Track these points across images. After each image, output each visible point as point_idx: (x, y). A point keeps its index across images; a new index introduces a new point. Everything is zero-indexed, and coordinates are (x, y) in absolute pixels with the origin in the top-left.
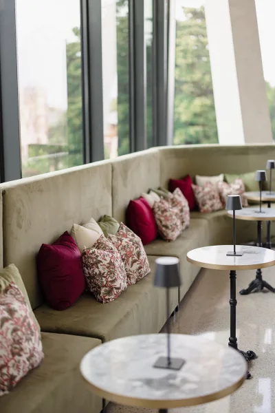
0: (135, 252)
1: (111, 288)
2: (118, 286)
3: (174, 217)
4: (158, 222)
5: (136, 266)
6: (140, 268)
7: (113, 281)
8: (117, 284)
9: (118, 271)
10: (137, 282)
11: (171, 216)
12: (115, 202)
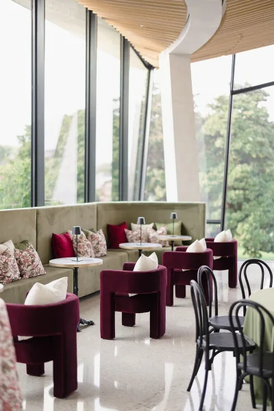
0: (30, 259)
1: (5, 277)
2: (9, 275)
3: (86, 246)
4: (75, 249)
5: (30, 268)
6: (33, 269)
7: (6, 273)
8: (8, 274)
9: (10, 267)
10: (30, 278)
11: (84, 245)
12: (39, 234)
